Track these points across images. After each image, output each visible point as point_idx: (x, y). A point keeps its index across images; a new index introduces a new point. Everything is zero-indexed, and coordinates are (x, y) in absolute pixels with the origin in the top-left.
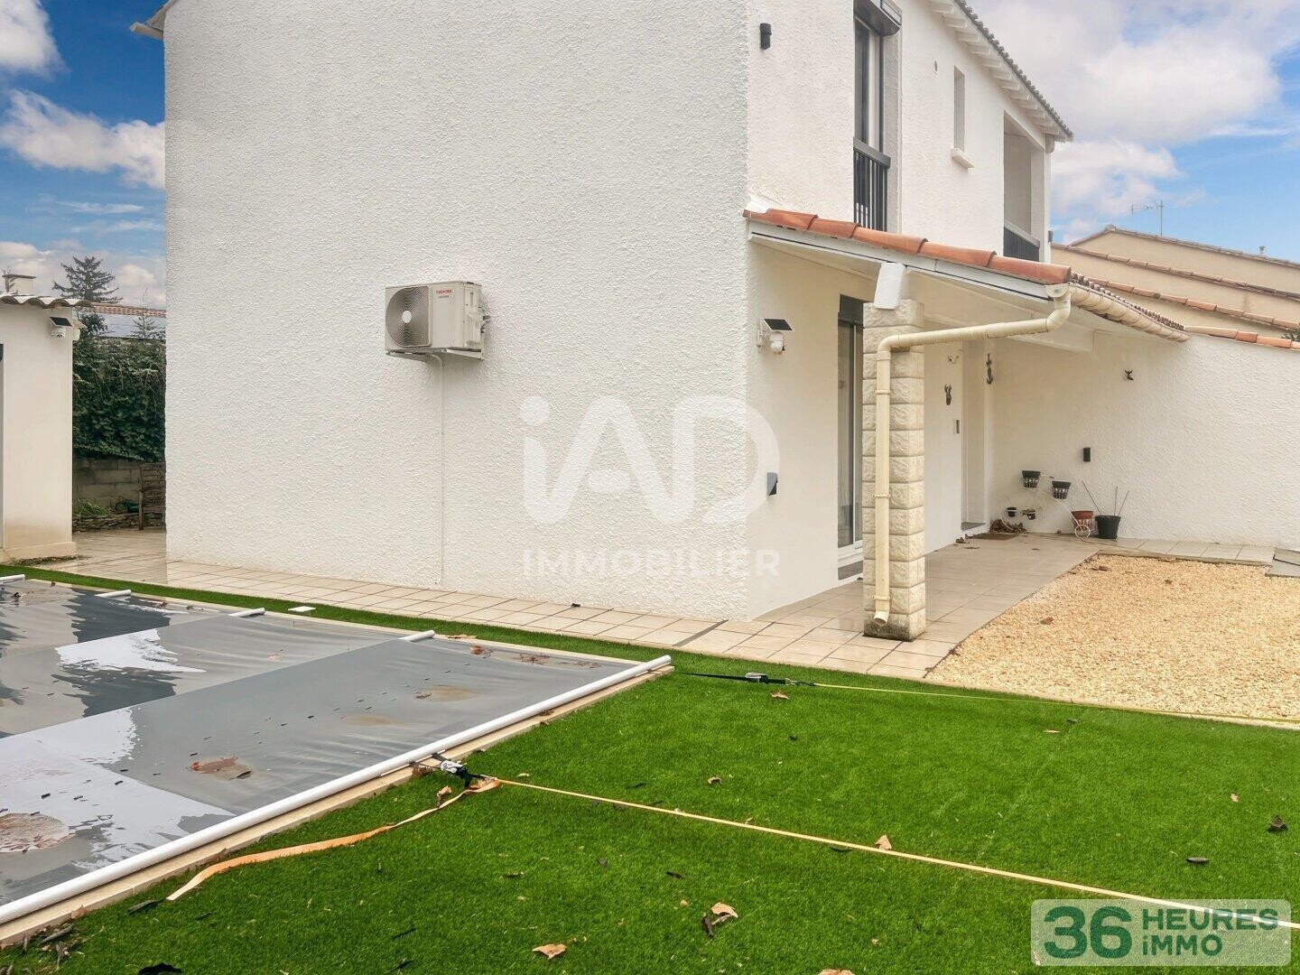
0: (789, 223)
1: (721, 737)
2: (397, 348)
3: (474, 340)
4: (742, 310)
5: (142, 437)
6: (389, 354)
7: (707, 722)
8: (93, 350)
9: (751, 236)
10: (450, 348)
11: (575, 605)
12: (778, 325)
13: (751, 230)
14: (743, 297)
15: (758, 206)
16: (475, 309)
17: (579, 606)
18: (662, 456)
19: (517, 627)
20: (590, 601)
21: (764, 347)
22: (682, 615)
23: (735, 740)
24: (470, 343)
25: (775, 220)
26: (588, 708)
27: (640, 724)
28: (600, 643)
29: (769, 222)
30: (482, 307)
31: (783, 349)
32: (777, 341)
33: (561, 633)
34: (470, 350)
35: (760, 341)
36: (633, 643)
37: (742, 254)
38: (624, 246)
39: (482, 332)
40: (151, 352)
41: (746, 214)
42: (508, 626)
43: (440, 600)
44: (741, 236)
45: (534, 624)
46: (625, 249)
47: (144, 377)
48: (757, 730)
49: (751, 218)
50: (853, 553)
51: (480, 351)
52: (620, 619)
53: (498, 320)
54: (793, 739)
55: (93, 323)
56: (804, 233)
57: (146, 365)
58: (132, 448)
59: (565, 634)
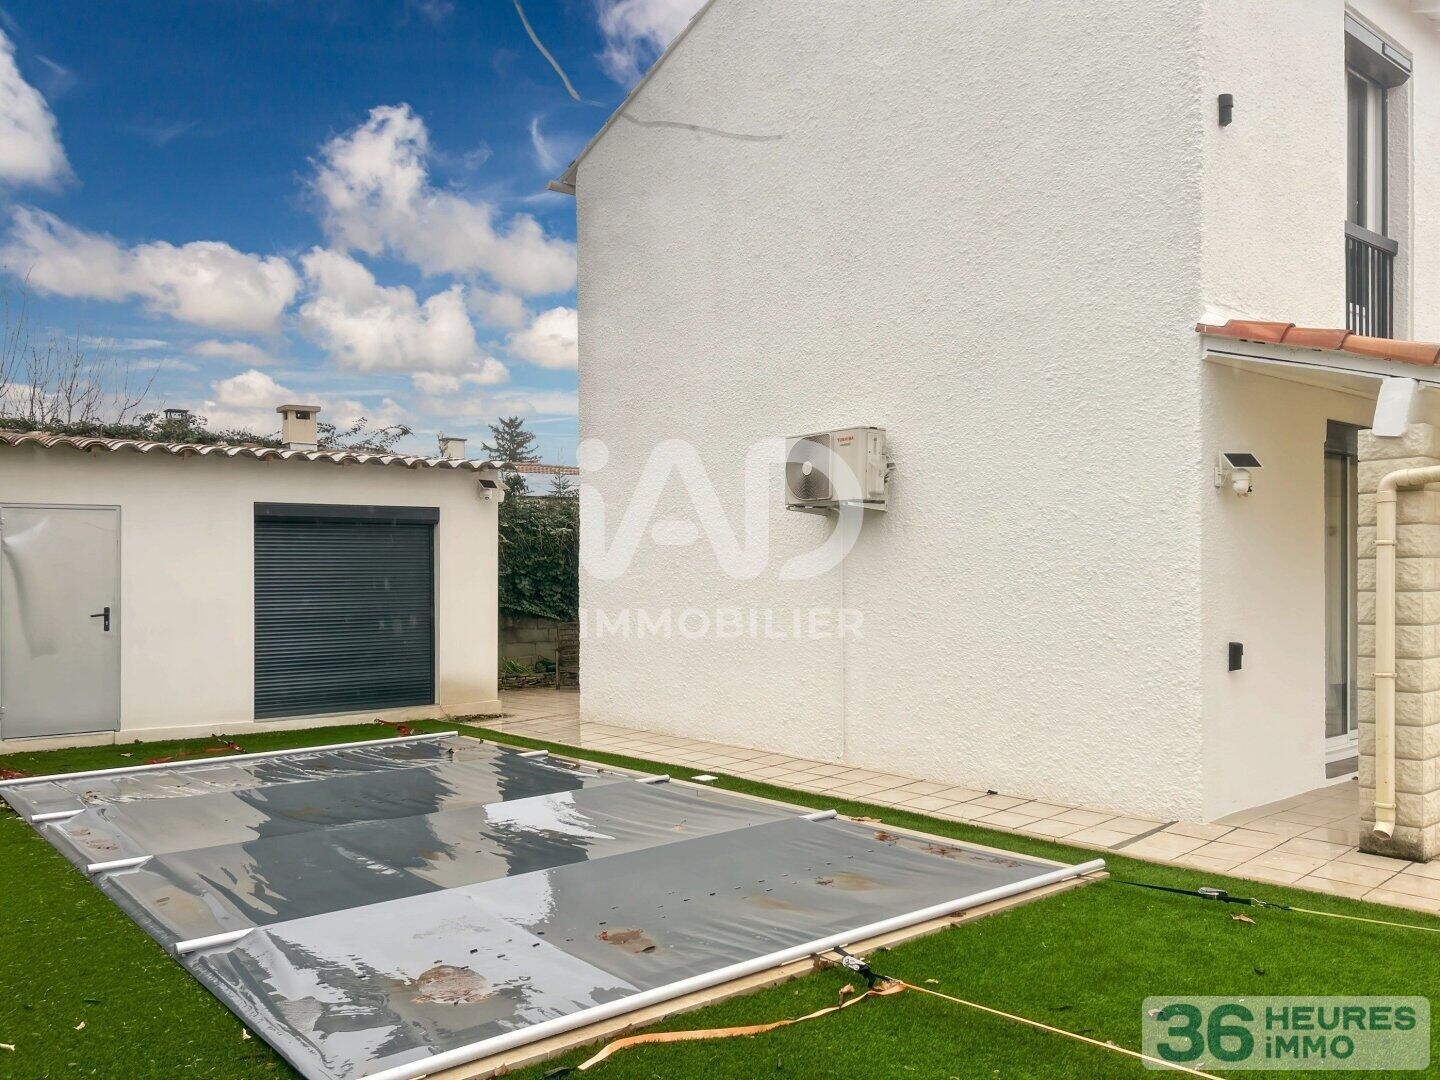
0: (1257, 336)
1: (1166, 962)
2: (797, 502)
3: (877, 490)
4: (1196, 443)
5: (559, 596)
6: (788, 509)
7: (1149, 943)
8: (516, 510)
9: (1206, 354)
10: (851, 501)
11: (991, 793)
12: (1242, 460)
13: (1207, 347)
14: (1198, 428)
15: (1215, 318)
16: (878, 457)
17: (996, 793)
18: (1094, 621)
19: (925, 813)
20: (1009, 788)
21: (1225, 488)
22: (1120, 812)
23: (1184, 967)
24: (873, 494)
25: (1238, 333)
26: (1005, 913)
27: (1067, 937)
28: (1019, 838)
29: (1228, 336)
30: (886, 453)
31: (1250, 490)
32: (1241, 480)
33: (975, 823)
34: (873, 502)
35: (1219, 481)
36: (1058, 841)
37: (1195, 376)
38: (1048, 375)
39: (885, 482)
40: (566, 509)
41: (1200, 328)
42: (915, 811)
43: (843, 776)
44: (1193, 357)
45: (944, 811)
46: (1049, 379)
47: (560, 537)
48: (1212, 957)
49: (1206, 333)
50: (1345, 746)
51: (883, 502)
52: (1044, 812)
53: (904, 467)
54: (1259, 973)
55: (516, 484)
56: (1276, 346)
57: (562, 524)
58: (550, 607)
59: (981, 825)
